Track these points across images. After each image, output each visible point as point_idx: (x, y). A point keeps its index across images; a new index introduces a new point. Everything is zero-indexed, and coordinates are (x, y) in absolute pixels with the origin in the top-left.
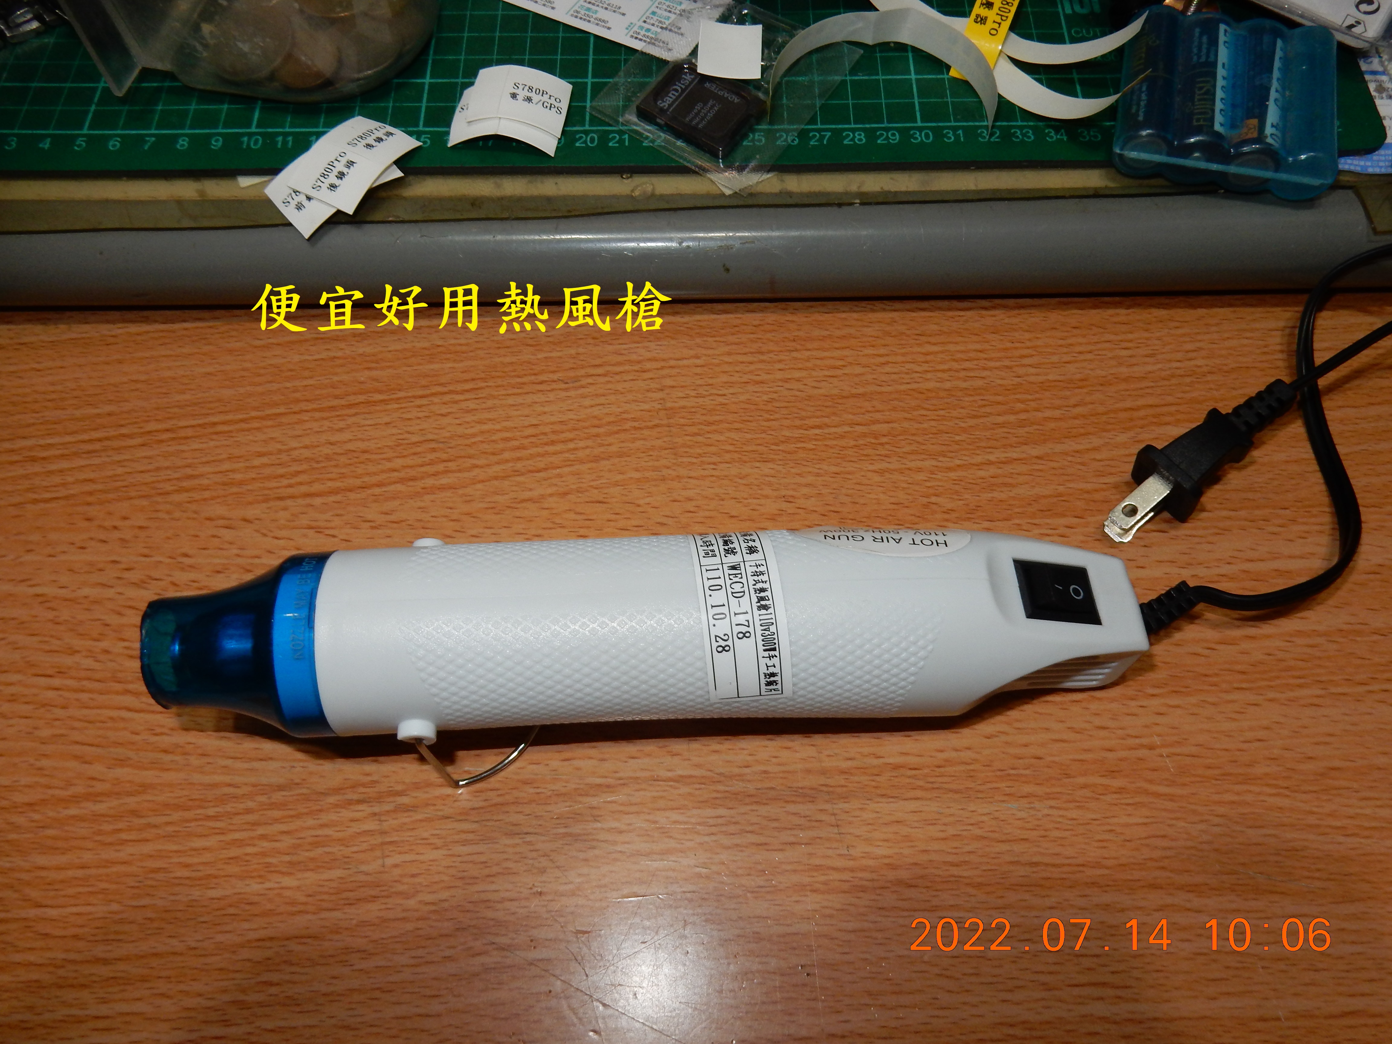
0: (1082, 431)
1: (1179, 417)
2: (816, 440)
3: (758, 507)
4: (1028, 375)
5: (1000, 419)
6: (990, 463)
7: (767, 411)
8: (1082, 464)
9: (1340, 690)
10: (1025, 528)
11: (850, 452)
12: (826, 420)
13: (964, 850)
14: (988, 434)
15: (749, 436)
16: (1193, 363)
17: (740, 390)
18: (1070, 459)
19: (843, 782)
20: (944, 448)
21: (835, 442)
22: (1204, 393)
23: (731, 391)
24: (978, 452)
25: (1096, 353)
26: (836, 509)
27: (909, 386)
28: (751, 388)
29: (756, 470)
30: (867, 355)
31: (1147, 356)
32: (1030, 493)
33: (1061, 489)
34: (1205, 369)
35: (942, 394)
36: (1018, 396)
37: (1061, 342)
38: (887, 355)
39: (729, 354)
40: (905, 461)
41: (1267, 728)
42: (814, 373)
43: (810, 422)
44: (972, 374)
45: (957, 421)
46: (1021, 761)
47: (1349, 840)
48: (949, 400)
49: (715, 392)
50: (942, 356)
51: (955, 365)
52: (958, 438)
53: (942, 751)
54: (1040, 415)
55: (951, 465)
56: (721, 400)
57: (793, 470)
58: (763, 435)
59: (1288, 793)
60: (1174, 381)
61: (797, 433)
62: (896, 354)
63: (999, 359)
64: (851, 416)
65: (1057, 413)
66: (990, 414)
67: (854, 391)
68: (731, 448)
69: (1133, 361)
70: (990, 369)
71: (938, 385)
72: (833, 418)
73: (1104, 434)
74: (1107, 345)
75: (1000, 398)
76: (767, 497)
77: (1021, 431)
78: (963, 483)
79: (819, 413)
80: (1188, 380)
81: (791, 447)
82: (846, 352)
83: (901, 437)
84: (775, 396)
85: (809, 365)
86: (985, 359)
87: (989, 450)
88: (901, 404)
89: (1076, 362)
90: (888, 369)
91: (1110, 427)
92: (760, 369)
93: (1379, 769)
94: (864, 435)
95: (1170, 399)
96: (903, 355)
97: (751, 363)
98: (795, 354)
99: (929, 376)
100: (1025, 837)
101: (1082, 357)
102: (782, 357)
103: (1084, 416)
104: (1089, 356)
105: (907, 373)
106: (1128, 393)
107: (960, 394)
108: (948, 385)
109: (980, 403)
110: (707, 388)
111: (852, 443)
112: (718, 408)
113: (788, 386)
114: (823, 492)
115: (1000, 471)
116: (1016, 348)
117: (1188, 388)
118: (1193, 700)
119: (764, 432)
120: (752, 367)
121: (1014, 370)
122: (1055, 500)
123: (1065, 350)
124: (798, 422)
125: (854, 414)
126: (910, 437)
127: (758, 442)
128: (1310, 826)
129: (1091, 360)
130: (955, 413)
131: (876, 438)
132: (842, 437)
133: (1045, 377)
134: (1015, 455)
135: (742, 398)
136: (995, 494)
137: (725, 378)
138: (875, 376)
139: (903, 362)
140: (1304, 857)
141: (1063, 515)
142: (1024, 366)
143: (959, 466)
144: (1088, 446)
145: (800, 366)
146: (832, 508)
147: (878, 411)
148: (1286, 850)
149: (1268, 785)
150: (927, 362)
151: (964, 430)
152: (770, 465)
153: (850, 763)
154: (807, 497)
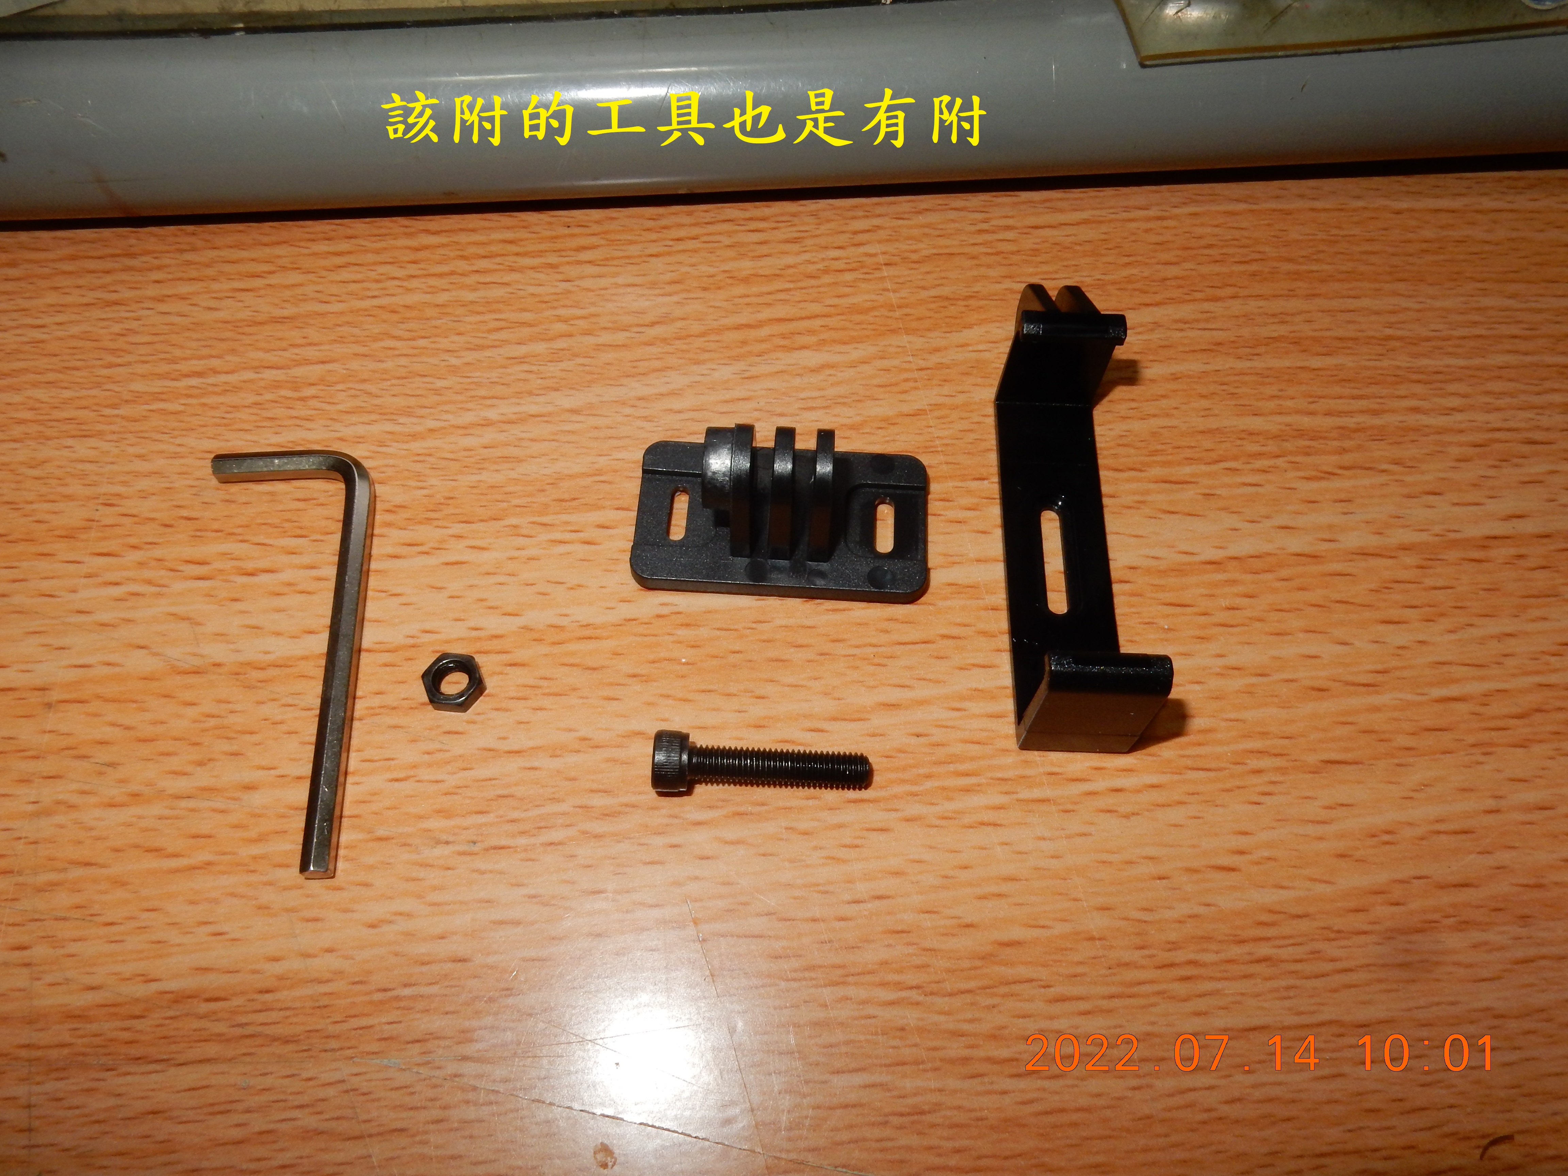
0: (657, 364)
1: (824, 336)
2: (189, 396)
3: (47, 517)
4: (582, 278)
5: (522, 350)
6: (488, 423)
7: (113, 351)
8: (646, 418)
9: (1037, 793)
10: (524, 531)
11: (243, 415)
12: (215, 363)
13: (275, 1163)
14: (494, 375)
15: (67, 394)
16: (862, 250)
17: (74, 317)
18: (628, 411)
19: (67, 1038)
20: (412, 401)
21: (221, 399)
22: (873, 297)
23: (60, 318)
24: (470, 405)
25: (705, 239)
26: (193, 514)
27: (376, 302)
28: (97, 313)
29: (65, 453)
30: (314, 254)
31: (787, 241)
32: (546, 471)
33: (603, 461)
34: (881, 259)
35: (430, 312)
36: (562, 312)
37: (651, 224)
38: (350, 253)
39: (73, 258)
40: (337, 426)
41: (897, 874)
42: (215, 286)
43: (184, 367)
44: (488, 279)
45: (445, 356)
46: (425, 969)
47: (1022, 1084)
48: (438, 323)
49: (30, 321)
50: (442, 251)
51: (463, 265)
52: (440, 384)
53: (276, 959)
54: (591, 340)
55: (419, 428)
56: (37, 334)
57: (131, 450)
58: (94, 392)
59: (921, 998)
60: (827, 279)
61: (156, 386)
62: (366, 251)
63: (541, 253)
64: (261, 355)
65: (621, 337)
66: (506, 342)
67: (278, 313)
68: (28, 415)
69: (764, 249)
70: (521, 270)
71: (428, 298)
72: (229, 358)
73: (695, 368)
74: (726, 227)
75: (527, 316)
76: (69, 498)
77: (553, 369)
78: (431, 460)
79: (205, 352)
80: (848, 277)
81: (140, 409)
82: (278, 251)
83: (340, 387)
84: (134, 325)
85: (210, 272)
86: (517, 254)
87: (489, 402)
88: (356, 331)
89: (669, 254)
90: (345, 275)
91: (707, 356)
92: (122, 282)
93: (1092, 939)
94: (277, 385)
95: (815, 308)
96: (377, 252)
97: (108, 272)
98: (189, 256)
99: (414, 283)
100: (399, 1125)
101: (681, 246)
102: (166, 261)
103: (664, 340)
104: (692, 245)
105: (377, 281)
106: (748, 300)
107: (460, 311)
108: (443, 298)
109: (493, 325)
110: (15, 315)
111: (252, 398)
112: (27, 348)
113: (162, 307)
114: (177, 485)
115: (502, 437)
116: (573, 235)
117: (847, 290)
118: (770, 827)
119: (98, 385)
120: (108, 279)
121: (561, 269)
122: (589, 480)
123: (654, 236)
124: (165, 368)
125: (268, 351)
126: (357, 386)
127: (84, 403)
128: (952, 1061)
129: (695, 251)
130: (444, 343)
131: (296, 389)
132: (235, 389)
133: (613, 280)
134: (533, 409)
135: (75, 330)
136: (484, 476)
137: (52, 298)
138: (318, 288)
139: (375, 264)
140: (933, 1126)
141: (597, 507)
142: (580, 263)
143: (431, 430)
144: (663, 389)
145: (194, 274)
146: (185, 513)
147: (310, 344)
148: (902, 1115)
149: (883, 985)
150: (414, 262)
151: (454, 370)
152: (92, 442)
153: (90, 998)
154: (144, 495)
